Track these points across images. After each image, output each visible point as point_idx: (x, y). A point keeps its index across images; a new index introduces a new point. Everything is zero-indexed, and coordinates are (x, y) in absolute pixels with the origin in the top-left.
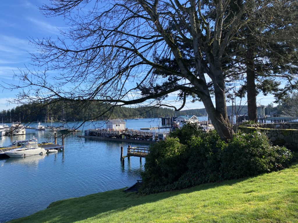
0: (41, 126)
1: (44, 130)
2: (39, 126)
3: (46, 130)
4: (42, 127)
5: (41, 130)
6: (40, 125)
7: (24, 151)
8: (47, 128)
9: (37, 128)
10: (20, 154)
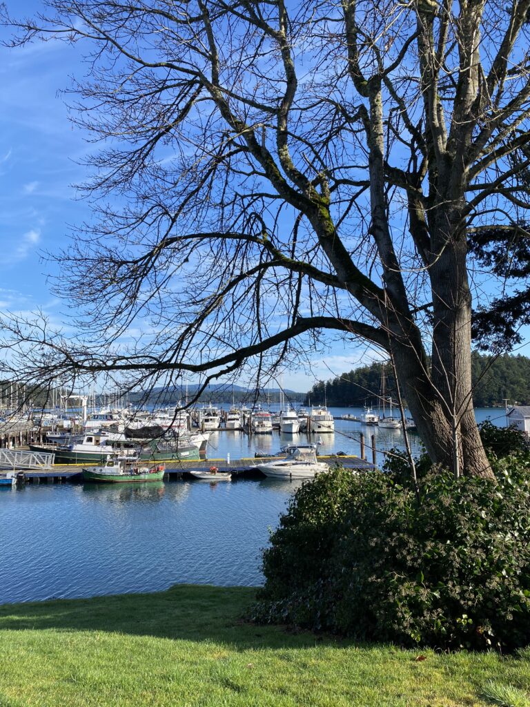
0: (372, 416)
1: (376, 424)
2: (367, 416)
3: (380, 424)
4: (373, 419)
5: (371, 424)
6: (371, 413)
7: (288, 467)
8: (381, 421)
9: (363, 420)
10: (283, 473)
